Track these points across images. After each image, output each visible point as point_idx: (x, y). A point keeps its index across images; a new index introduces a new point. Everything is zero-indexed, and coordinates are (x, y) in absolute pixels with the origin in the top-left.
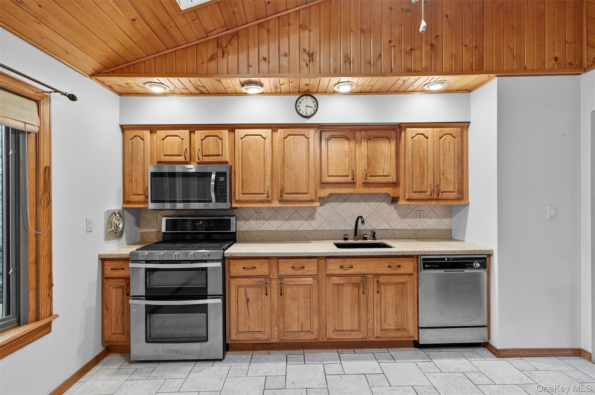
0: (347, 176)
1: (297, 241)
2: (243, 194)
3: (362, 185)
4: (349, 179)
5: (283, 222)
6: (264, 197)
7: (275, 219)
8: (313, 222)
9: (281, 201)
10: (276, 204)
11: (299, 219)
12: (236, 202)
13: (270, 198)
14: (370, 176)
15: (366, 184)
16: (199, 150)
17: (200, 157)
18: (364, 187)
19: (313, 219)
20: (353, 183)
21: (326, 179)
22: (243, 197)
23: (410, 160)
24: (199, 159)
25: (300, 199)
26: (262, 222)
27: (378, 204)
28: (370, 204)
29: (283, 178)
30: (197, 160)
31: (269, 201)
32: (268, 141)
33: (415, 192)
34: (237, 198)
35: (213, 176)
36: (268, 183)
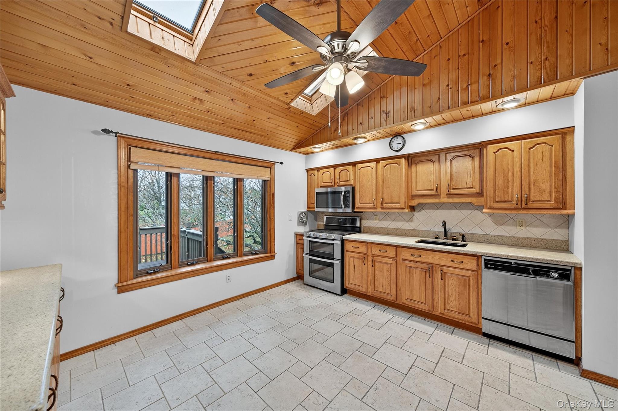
0: (433, 190)
1: (400, 236)
2: (361, 203)
3: (446, 196)
4: (434, 192)
5: (391, 222)
6: (371, 206)
7: (386, 220)
8: (412, 223)
9: (382, 208)
10: (379, 210)
11: (402, 221)
12: (357, 208)
13: (375, 206)
14: (453, 189)
15: (449, 195)
16: (338, 178)
17: (339, 183)
18: (448, 198)
19: (412, 221)
20: (438, 195)
21: (415, 193)
22: (360, 205)
23: (492, 173)
24: (338, 184)
25: (394, 207)
26: (377, 221)
27: (470, 211)
28: (463, 211)
29: (383, 193)
30: (337, 184)
31: (375, 208)
32: (374, 170)
33: (497, 202)
34: (357, 206)
35: (343, 193)
36: (374, 197)
